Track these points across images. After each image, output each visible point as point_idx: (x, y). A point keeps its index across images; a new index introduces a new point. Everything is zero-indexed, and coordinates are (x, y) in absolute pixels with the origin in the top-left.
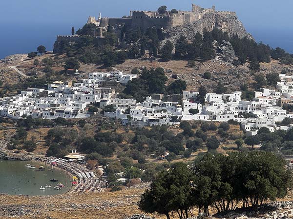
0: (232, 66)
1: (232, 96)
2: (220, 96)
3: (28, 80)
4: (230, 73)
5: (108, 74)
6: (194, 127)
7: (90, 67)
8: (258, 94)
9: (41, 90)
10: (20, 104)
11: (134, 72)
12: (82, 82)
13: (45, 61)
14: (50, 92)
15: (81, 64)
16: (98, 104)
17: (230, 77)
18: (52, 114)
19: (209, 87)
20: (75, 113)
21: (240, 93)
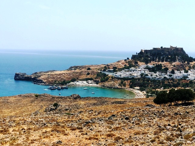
1: (182, 71)
2: (178, 72)
3: (124, 67)
6: (170, 80)
7: (142, 63)
8: (189, 71)
9: (128, 70)
11: (154, 65)
12: (139, 67)
14: (130, 70)
15: (139, 62)
16: (143, 74)
17: (181, 66)
18: (131, 76)
19: (175, 69)
20: (137, 76)
21: (184, 71)
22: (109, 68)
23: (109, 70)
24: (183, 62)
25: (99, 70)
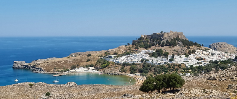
0: (182, 48)
1: (182, 56)
2: (179, 56)
3: (125, 53)
4: (181, 50)
5: (147, 51)
6: (171, 65)
7: (142, 49)
8: (190, 55)
9: (128, 55)
10: (123, 59)
11: (154, 50)
12: (139, 53)
13: (129, 47)
14: (131, 56)
15: (139, 48)
16: (144, 59)
17: (181, 51)
18: (131, 62)
19: (175, 54)
20: (138, 62)
21: (184, 55)
22: (109, 54)
23: (109, 56)
24: (183, 47)
25: (99, 56)
